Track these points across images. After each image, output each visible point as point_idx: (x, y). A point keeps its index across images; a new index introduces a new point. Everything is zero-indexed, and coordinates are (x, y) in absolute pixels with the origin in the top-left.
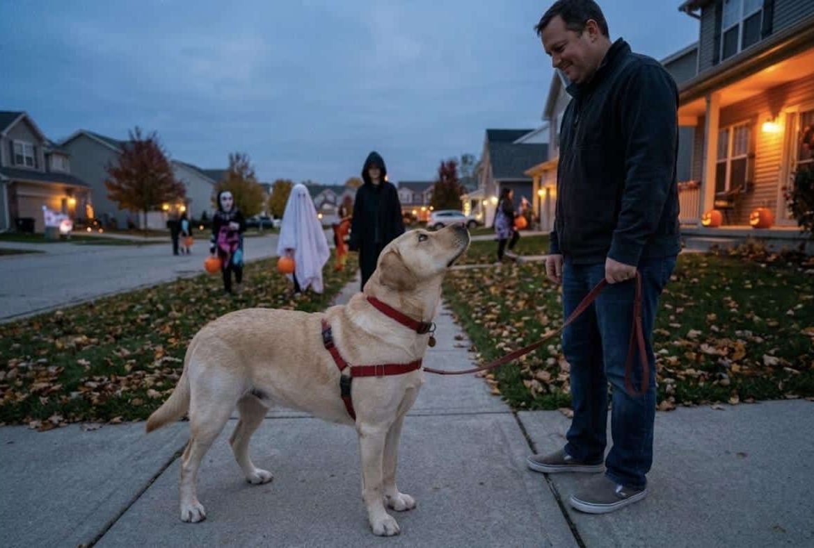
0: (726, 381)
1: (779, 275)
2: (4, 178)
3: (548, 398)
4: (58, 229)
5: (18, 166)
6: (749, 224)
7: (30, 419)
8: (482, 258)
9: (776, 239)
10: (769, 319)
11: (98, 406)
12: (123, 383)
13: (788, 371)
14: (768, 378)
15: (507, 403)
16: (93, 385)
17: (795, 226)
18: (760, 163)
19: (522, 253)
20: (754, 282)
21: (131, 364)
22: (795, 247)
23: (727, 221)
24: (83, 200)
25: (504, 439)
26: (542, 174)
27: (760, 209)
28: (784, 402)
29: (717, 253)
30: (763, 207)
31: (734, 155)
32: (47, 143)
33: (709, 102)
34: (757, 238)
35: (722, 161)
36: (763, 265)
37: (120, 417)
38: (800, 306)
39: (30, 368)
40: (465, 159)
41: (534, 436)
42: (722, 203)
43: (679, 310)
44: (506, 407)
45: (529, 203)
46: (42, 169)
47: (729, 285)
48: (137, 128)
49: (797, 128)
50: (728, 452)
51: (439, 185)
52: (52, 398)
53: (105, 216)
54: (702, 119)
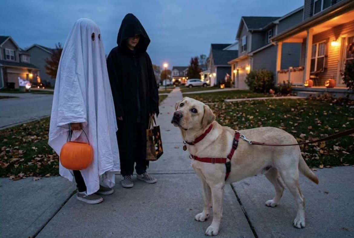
0: (318, 158)
1: (338, 109)
2: (1, 65)
4: (25, 87)
5: (7, 60)
6: (325, 86)
7: (10, 174)
8: (210, 100)
9: (336, 92)
10: (335, 129)
11: (40, 169)
12: (51, 158)
13: (344, 153)
14: (336, 156)
16: (38, 159)
17: (345, 87)
18: (330, 60)
19: (227, 98)
20: (327, 112)
22: (345, 96)
23: (315, 84)
24: (36, 75)
26: (235, 63)
27: (330, 79)
28: (343, 167)
29: (311, 99)
30: (331, 78)
31: (318, 55)
32: (20, 50)
33: (308, 32)
34: (329, 92)
35: (313, 58)
36: (331, 104)
37: (50, 174)
38: (348, 123)
39: (11, 151)
40: (202, 56)
42: (313, 77)
43: (296, 124)
45: (230, 76)
46: (18, 61)
47: (317, 113)
48: (59, 43)
49: (346, 44)
50: (320, 191)
51: (190, 68)
52: (20, 165)
53: (45, 81)
54: (305, 40)
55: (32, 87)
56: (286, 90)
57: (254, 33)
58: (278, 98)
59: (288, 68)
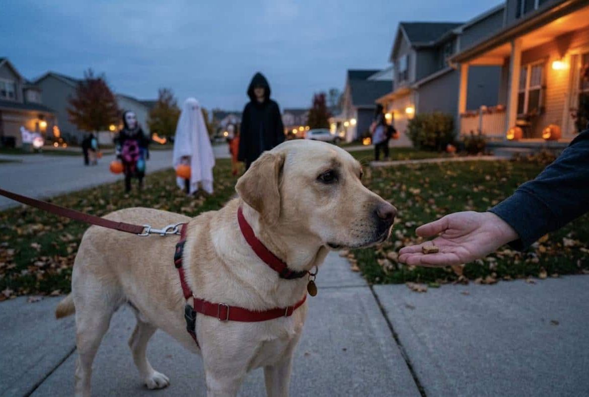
0: (536, 260)
3: (396, 274)
4: (32, 144)
6: (542, 138)
11: (41, 282)
12: (63, 262)
13: (583, 251)
14: (568, 256)
15: (364, 278)
16: (40, 264)
18: (551, 92)
21: (73, 247)
23: (526, 136)
24: (51, 123)
25: (363, 310)
26: (389, 102)
27: (551, 126)
28: (582, 276)
29: (519, 160)
30: (553, 124)
31: (531, 85)
32: (24, 82)
33: (513, 46)
34: (549, 148)
35: (522, 91)
37: (59, 291)
40: (332, 92)
41: (386, 305)
42: (522, 122)
44: (363, 282)
46: (21, 100)
48: (90, 70)
49: (579, 65)
50: (543, 320)
51: (312, 111)
52: (7, 275)
53: (68, 135)
54: (508, 60)
55: (45, 144)
56: (477, 145)
57: (419, 50)
58: (461, 159)
59: (478, 108)
